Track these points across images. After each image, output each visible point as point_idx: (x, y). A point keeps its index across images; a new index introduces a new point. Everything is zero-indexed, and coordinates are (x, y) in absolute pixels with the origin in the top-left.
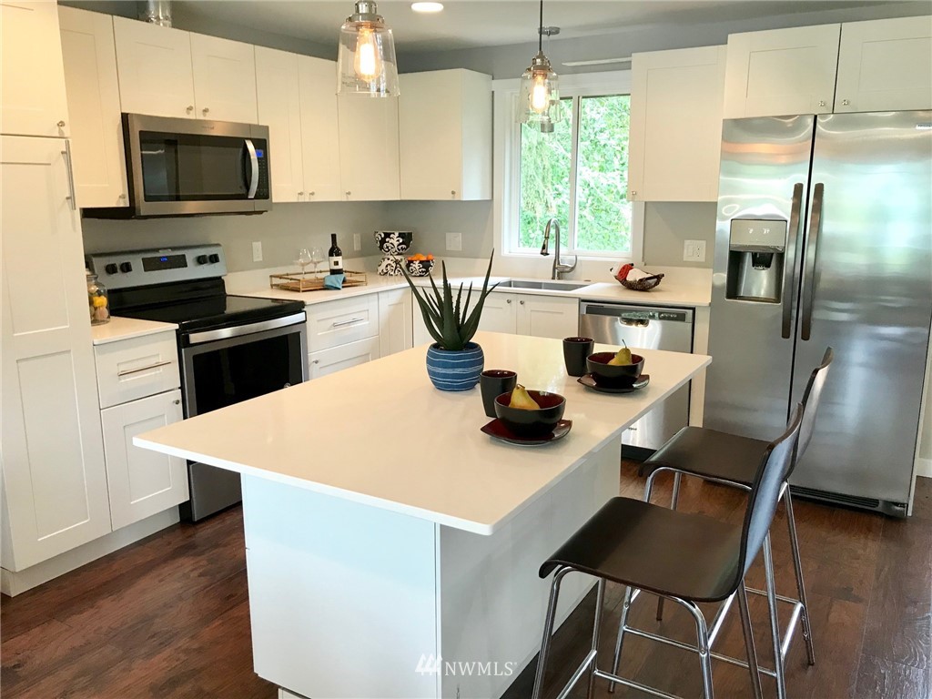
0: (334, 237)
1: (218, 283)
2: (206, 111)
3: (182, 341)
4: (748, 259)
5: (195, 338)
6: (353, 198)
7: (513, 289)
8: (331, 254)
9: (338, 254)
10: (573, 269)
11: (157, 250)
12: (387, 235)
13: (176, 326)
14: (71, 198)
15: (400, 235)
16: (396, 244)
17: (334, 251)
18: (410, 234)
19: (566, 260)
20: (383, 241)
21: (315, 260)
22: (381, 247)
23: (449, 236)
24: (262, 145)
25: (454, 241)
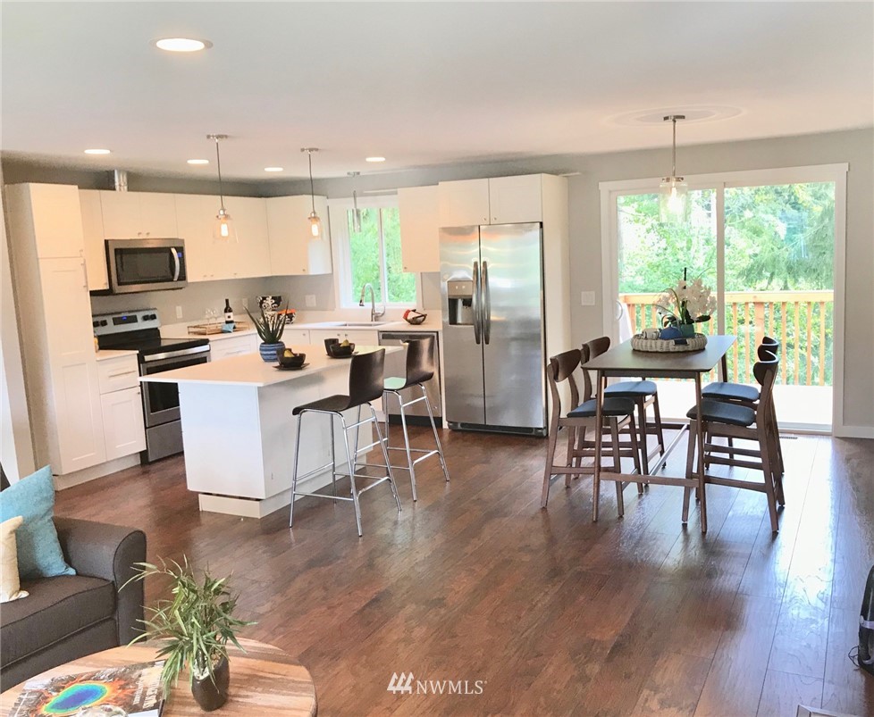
0: (227, 301)
1: (156, 331)
2: (148, 234)
3: (141, 360)
4: (460, 303)
5: (147, 358)
6: (238, 277)
7: (348, 327)
8: (226, 311)
9: (230, 311)
10: (383, 314)
11: (120, 313)
12: (264, 298)
13: (138, 352)
14: (86, 286)
15: (273, 298)
16: (270, 304)
17: (228, 310)
18: (280, 297)
19: (379, 310)
20: (262, 303)
21: (216, 316)
22: (261, 306)
23: (308, 297)
24: (180, 250)
25: (311, 300)
